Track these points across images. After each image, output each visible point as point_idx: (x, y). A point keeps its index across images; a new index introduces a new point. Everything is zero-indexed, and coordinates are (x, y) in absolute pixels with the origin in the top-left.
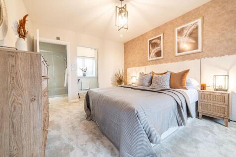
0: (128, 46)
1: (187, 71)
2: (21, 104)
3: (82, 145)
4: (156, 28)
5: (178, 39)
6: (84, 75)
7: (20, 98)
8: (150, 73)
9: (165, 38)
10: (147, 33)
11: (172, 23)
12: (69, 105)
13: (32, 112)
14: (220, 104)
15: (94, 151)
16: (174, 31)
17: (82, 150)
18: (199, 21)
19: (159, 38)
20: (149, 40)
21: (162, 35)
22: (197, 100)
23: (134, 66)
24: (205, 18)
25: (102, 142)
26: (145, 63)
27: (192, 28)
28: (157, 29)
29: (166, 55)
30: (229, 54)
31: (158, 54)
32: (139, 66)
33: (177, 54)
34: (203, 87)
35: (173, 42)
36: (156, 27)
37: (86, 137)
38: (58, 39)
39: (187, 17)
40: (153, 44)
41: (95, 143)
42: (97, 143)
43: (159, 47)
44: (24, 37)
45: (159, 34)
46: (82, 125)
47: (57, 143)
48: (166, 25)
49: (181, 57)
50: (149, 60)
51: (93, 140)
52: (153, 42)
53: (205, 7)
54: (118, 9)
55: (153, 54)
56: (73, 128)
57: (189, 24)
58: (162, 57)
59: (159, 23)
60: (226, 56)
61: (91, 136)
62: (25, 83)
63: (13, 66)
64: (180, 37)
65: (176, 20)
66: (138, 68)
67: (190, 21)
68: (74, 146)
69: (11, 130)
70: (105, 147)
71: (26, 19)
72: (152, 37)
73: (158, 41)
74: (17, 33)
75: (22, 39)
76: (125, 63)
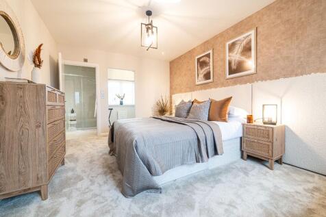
0: (174, 66)
1: (228, 100)
2: (28, 130)
3: (92, 177)
4: (205, 42)
5: (229, 56)
6: (121, 103)
7: (27, 124)
8: (189, 102)
9: (215, 54)
10: (194, 49)
11: (222, 36)
12: (97, 139)
13: (37, 137)
14: (264, 141)
15: (101, 183)
16: (224, 47)
17: (91, 181)
18: (252, 33)
19: (208, 56)
20: (197, 58)
21: (211, 52)
22: (241, 135)
23: (181, 92)
24: (259, 30)
25: (114, 176)
26: (193, 88)
27: (244, 42)
28: (206, 44)
29: (216, 78)
30: (285, 76)
31: (207, 76)
32: (186, 92)
33: (228, 76)
34: (250, 119)
35: (224, 60)
36: (205, 40)
37: (101, 170)
38: (86, 60)
39: (239, 28)
40: (202, 64)
41: (106, 176)
42: (108, 176)
43: (208, 67)
44: (39, 66)
45: (209, 50)
46: (101, 159)
47: (70, 174)
48: (216, 38)
49: (232, 81)
50: (197, 83)
51: (105, 173)
52: (201, 60)
53: (260, 14)
54: (144, 26)
55: (201, 76)
56: (91, 162)
57: (241, 37)
58: (211, 80)
59: (207, 36)
60: (282, 80)
61: (105, 169)
62: (31, 111)
63: (21, 97)
64: (231, 54)
65: (227, 31)
66: (185, 94)
67: (242, 33)
68: (84, 177)
69: (20, 151)
70: (114, 179)
71: (41, 48)
72: (201, 54)
73: (207, 59)
74: (32, 62)
75: (37, 68)
76: (171, 88)
